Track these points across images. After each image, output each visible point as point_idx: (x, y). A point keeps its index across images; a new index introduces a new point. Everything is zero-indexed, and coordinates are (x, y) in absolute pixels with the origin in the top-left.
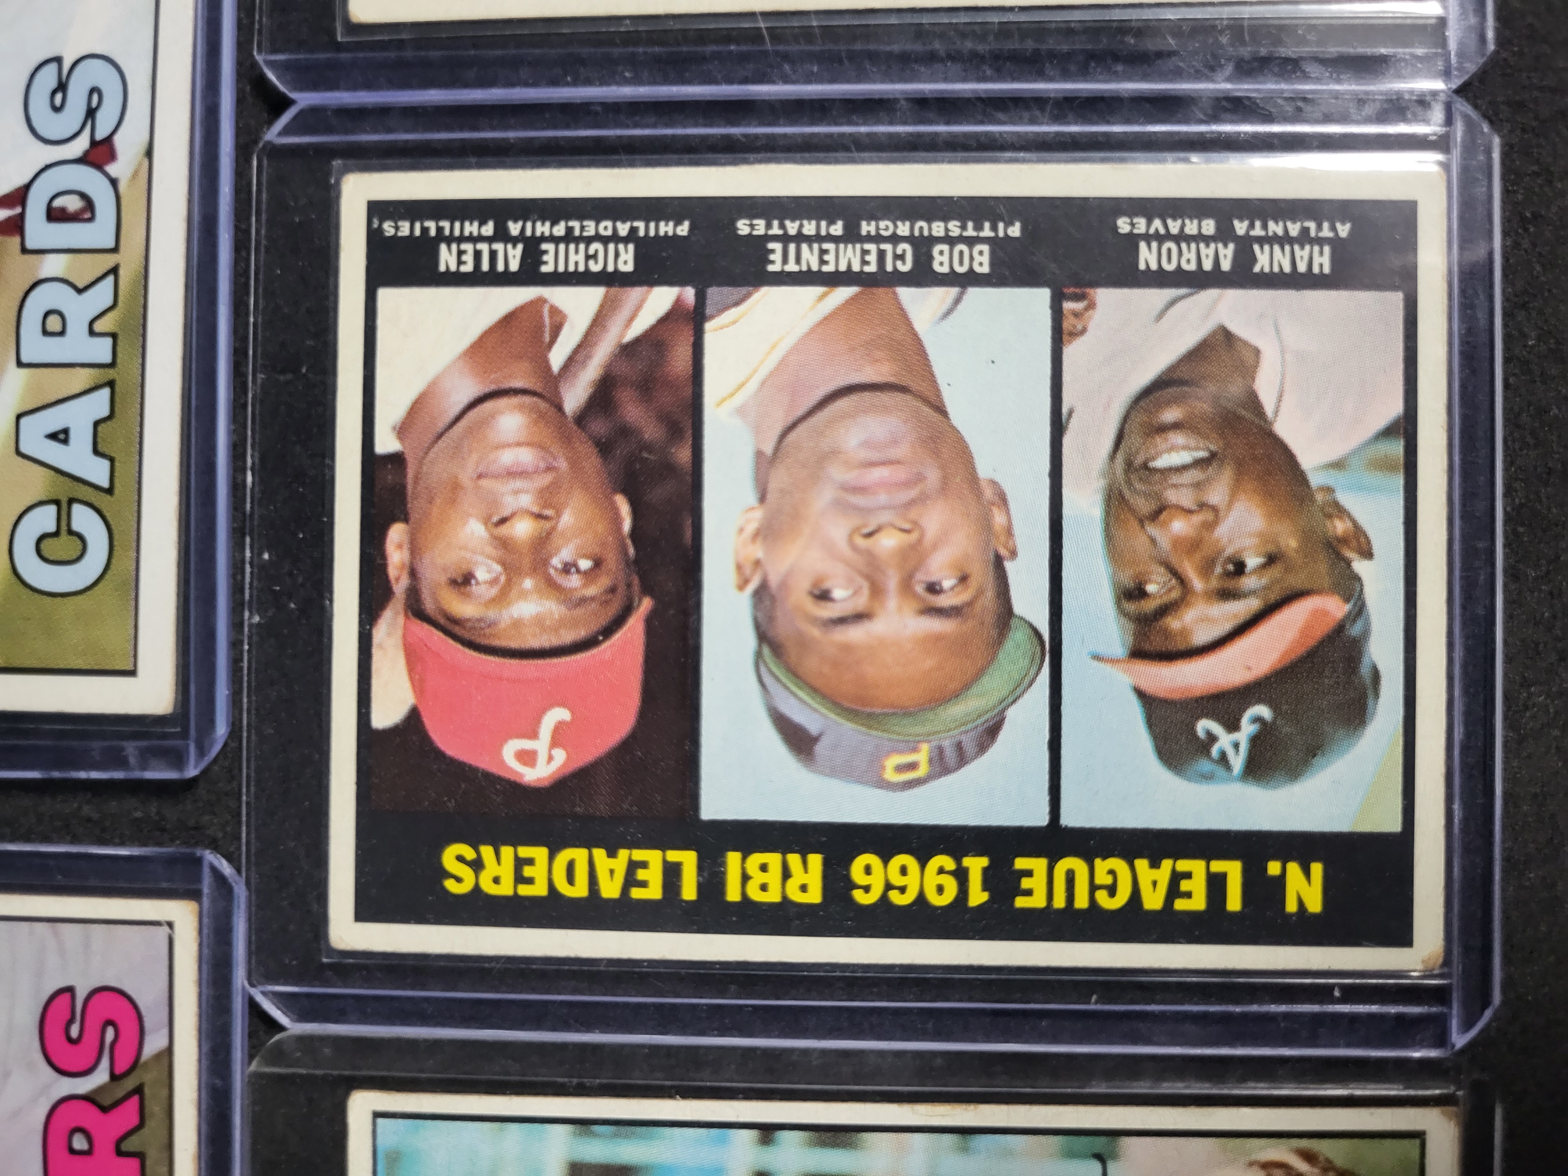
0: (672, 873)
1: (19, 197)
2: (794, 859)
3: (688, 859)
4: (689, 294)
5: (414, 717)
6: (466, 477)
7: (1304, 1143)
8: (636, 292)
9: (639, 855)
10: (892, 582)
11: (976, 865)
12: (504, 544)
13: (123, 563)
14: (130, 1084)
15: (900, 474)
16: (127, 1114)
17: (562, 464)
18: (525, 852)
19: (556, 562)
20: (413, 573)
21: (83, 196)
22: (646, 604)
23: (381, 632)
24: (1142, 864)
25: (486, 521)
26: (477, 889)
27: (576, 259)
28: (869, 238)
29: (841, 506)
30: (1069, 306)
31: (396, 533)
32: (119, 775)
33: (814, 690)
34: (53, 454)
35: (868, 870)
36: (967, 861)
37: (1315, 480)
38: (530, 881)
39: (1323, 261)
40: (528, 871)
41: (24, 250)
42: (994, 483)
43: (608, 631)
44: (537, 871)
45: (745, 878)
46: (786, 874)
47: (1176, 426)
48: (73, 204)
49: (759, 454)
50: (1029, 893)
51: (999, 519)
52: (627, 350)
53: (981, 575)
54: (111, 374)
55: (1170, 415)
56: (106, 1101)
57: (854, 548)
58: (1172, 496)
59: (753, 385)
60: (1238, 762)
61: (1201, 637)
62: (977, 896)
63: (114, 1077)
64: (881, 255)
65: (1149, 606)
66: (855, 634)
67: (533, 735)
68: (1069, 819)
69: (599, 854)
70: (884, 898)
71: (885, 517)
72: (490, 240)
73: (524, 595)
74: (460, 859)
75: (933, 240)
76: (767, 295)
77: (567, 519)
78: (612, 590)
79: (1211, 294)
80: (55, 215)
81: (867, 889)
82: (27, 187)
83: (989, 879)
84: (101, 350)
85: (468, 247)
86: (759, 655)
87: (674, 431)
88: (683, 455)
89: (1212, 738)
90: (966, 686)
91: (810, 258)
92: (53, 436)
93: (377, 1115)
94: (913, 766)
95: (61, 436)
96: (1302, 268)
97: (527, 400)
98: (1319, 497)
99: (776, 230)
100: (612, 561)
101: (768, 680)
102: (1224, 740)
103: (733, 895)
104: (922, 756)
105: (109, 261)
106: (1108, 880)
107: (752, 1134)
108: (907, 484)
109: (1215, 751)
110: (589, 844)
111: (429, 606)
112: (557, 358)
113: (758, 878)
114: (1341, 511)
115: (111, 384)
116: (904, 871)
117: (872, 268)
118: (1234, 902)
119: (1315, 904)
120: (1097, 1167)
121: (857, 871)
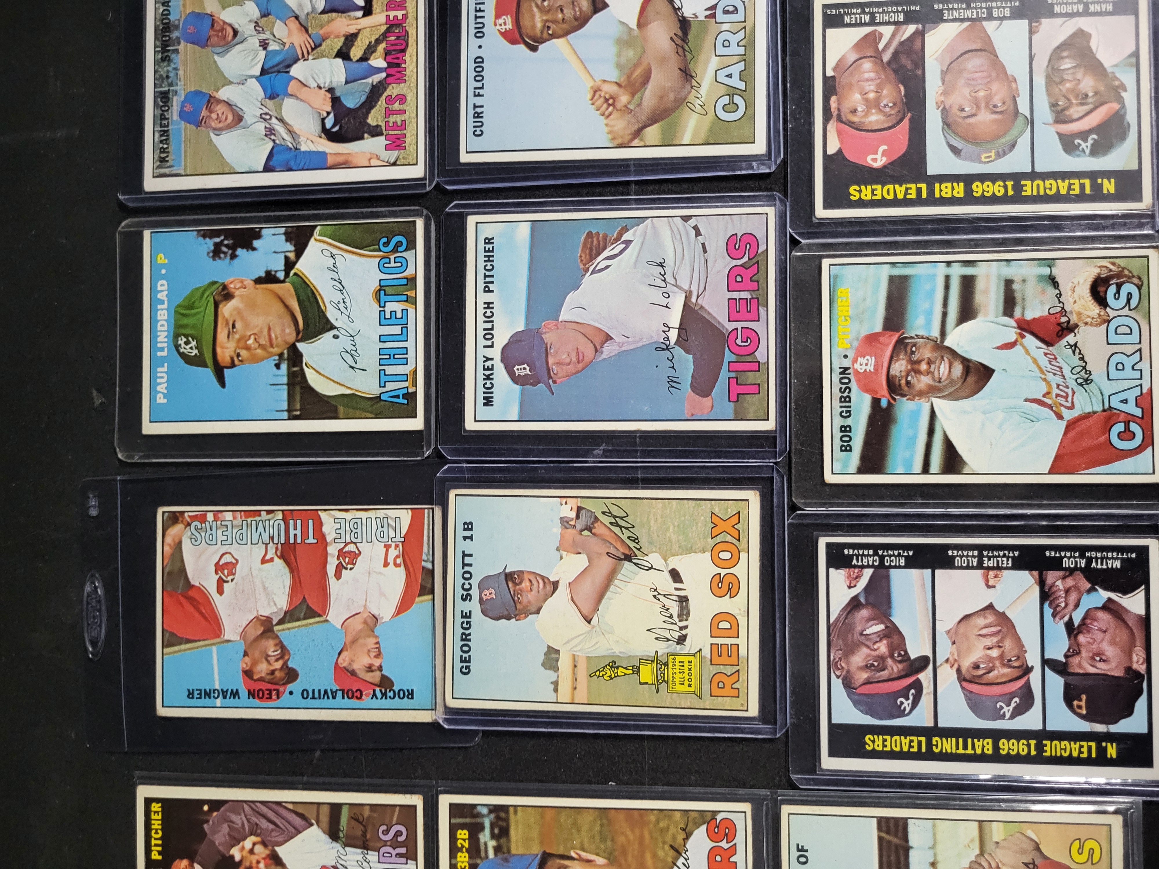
0: (919, 191)
1: (714, 7)
2: (955, 185)
3: (923, 186)
4: (920, 26)
5: (840, 152)
6: (854, 81)
7: (1111, 260)
8: (904, 27)
9: (908, 186)
10: (983, 105)
11: (1010, 184)
12: (867, 100)
13: (750, 111)
14: (755, 260)
15: (985, 74)
16: (754, 269)
17: (883, 77)
18: (874, 187)
19: (882, 104)
20: (839, 110)
21: (734, 6)
22: (909, 115)
23: (829, 127)
24: (1059, 181)
25: (861, 94)
26: (860, 198)
27: (886, 18)
28: (974, 8)
29: (968, 85)
30: (1034, 24)
31: (833, 99)
32: (750, 172)
33: (960, 137)
34: (728, 81)
35: (977, 186)
36: (1007, 183)
37: (1109, 70)
38: (876, 195)
39: (1110, 8)
41: (716, 22)
42: (1013, 76)
43: (899, 123)
44: (878, 192)
45: (941, 190)
46: (953, 189)
47: (1067, 57)
48: (731, 9)
49: (942, 71)
50: (1026, 191)
51: (1014, 85)
52: (902, 44)
53: (1009, 102)
54: (744, 57)
55: (1065, 54)
56: (747, 266)
57: (971, 96)
58: (1066, 77)
59: (940, 51)
60: (1088, 151)
61: (1076, 116)
62: (1010, 192)
63: (749, 259)
64: (977, 13)
65: (1059, 108)
66: (972, 120)
67: (876, 153)
68: (1037, 169)
69: (897, 186)
70: (982, 194)
71: (980, 87)
72: (859, 14)
73: (873, 114)
74: (855, 190)
75: (992, 8)
76: (943, 26)
77: (885, 92)
78: (899, 111)
79: (1077, 19)
80: (726, 12)
81: (977, 192)
82: (717, 4)
83: (1014, 187)
84: (742, 51)
85: (853, 16)
86: (943, 128)
87: (917, 66)
88: (919, 72)
89: (1080, 145)
90: (1005, 133)
91: (956, 14)
92: (727, 76)
93: (830, 265)
94: (990, 157)
95: (730, 76)
96: (1104, 10)
97: (872, 59)
98: (1110, 75)
99: (946, 7)
100: (899, 103)
101: (946, 135)
102: (1083, 145)
103: (937, 195)
104: (993, 154)
105: (743, 25)
106: (1050, 186)
107: (944, 264)
108: (986, 77)
109: (1080, 148)
110: (894, 184)
111: (844, 119)
112: (881, 46)
113: (944, 190)
114: (1118, 79)
115: (745, 60)
116: (988, 186)
117: (975, 17)
118: (1088, 191)
119: (1112, 190)
120: (1049, 269)
121: (974, 187)
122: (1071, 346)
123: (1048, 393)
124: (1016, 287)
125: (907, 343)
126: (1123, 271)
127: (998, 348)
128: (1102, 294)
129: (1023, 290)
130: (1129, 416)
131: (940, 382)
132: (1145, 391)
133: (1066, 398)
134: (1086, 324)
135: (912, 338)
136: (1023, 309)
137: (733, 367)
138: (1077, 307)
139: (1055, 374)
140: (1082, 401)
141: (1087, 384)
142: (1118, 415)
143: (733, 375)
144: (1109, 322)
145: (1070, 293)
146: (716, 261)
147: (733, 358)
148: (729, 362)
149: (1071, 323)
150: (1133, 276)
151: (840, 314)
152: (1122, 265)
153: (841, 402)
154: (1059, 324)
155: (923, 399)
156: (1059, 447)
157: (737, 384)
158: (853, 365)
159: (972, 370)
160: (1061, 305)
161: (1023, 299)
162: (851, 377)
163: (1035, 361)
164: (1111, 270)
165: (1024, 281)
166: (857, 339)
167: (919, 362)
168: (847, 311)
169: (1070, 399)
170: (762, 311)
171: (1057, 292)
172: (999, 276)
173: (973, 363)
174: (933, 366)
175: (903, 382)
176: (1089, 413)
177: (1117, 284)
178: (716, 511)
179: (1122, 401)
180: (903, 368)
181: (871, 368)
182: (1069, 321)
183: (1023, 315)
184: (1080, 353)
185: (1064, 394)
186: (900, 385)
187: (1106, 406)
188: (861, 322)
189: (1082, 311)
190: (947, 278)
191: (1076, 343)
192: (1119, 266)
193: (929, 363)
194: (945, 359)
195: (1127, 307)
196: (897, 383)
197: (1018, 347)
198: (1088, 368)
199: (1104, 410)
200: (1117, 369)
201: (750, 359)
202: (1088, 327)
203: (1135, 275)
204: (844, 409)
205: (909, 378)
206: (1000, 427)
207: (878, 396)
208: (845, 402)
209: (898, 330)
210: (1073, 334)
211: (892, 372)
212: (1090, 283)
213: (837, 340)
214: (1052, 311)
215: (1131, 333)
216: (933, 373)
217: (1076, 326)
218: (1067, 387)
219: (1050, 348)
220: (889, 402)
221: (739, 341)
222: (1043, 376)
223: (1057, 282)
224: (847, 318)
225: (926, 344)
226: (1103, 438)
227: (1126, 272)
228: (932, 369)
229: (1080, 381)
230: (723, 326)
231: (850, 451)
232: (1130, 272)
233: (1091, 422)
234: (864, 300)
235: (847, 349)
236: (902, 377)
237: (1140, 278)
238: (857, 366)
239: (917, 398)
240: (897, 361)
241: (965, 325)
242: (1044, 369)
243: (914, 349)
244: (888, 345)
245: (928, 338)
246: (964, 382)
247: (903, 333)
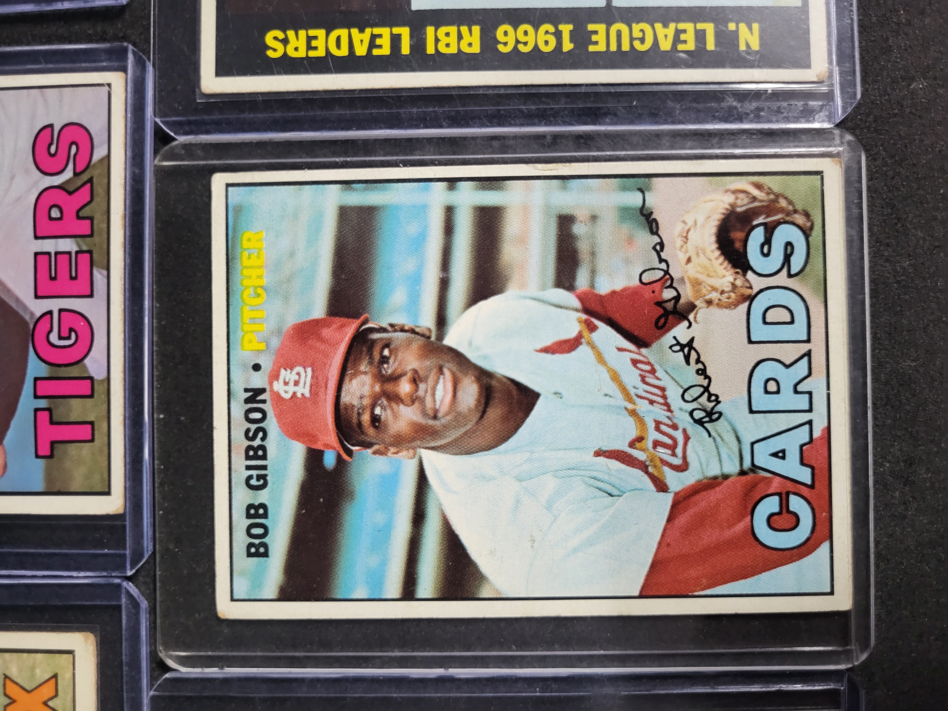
0: (396, 40)
2: (464, 29)
3: (405, 32)
7: (756, 179)
9: (377, 31)
11: (566, 29)
14: (85, 177)
16: (84, 195)
18: (312, 32)
24: (658, 26)
26: (285, 54)
35: (506, 33)
36: (561, 27)
38: (316, 48)
40: (314, 43)
44: (319, 43)
45: (437, 40)
46: (460, 37)
50: (596, 43)
56: (71, 189)
62: (567, 46)
63: (76, 174)
69: (355, 31)
70: (515, 48)
74: (276, 38)
81: (505, 44)
83: (574, 37)
93: (228, 185)
103: (430, 50)
106: (640, 35)
107: (444, 184)
110: (349, 26)
113: (444, 40)
116: (526, 33)
118: (711, 45)
119: (755, 46)
120: (639, 195)
121: (499, 34)
122: (682, 347)
123: (640, 439)
124: (578, 229)
125: (374, 342)
126: (776, 201)
127: (546, 350)
128: (738, 245)
129: (593, 236)
130: (789, 484)
131: (435, 417)
132: (817, 434)
133: (673, 448)
134: (709, 303)
135: (383, 330)
136: (593, 272)
137: (45, 388)
138: (692, 271)
139: (652, 402)
140: (701, 454)
141: (712, 421)
142: (768, 481)
143: (43, 403)
144: (751, 299)
145: (679, 242)
146: (13, 178)
147: (43, 370)
148: (36, 379)
149: (682, 301)
150: (796, 211)
151: (246, 282)
152: (776, 189)
153: (248, 458)
154: (660, 304)
155: (404, 453)
156: (660, 544)
157: (52, 422)
158: (271, 383)
159: (497, 395)
160: (663, 266)
161: (593, 254)
162: (268, 407)
163: (615, 377)
164: (754, 199)
165: (594, 218)
166: (279, 331)
167: (395, 378)
168: (259, 277)
169: (679, 451)
170: (99, 276)
171: (656, 239)
172: (547, 208)
173: (499, 380)
174: (422, 386)
175: (366, 418)
176: (715, 478)
177: (764, 224)
178: (14, 672)
179: (775, 455)
180: (366, 390)
181: (304, 390)
182: (678, 298)
183: (592, 286)
184: (698, 361)
185: (669, 441)
186: (360, 424)
187: (747, 464)
188: (286, 298)
189: (702, 277)
190: (450, 211)
191: (692, 340)
192: (770, 191)
193: (415, 380)
194: (446, 371)
195: (785, 271)
196: (355, 421)
197: (583, 350)
198: (712, 390)
199: (742, 473)
200: (767, 392)
201: (74, 371)
202: (714, 310)
203: (799, 207)
204: (254, 473)
205: (378, 411)
206: (549, 507)
207: (319, 446)
208: (256, 457)
209: (355, 315)
210: (686, 323)
211: (345, 399)
212: (716, 223)
213: (240, 334)
214: (646, 278)
215: (792, 322)
216: (422, 401)
217: (692, 307)
218: (675, 427)
219: (644, 351)
220: (339, 458)
221: (54, 338)
222: (630, 406)
223: (655, 220)
224: (259, 291)
225: (409, 343)
226: (741, 526)
227: (783, 203)
228: (421, 393)
229: (698, 415)
230: (25, 308)
231: (266, 555)
232: (790, 203)
233: (720, 496)
234: (292, 254)
235: (259, 351)
236: (363, 408)
237: (807, 215)
238: (278, 386)
239: (392, 450)
240: (355, 375)
241: (482, 305)
242: (632, 392)
243: (386, 352)
244: (338, 343)
245: (413, 331)
246: (482, 417)
247: (366, 321)
